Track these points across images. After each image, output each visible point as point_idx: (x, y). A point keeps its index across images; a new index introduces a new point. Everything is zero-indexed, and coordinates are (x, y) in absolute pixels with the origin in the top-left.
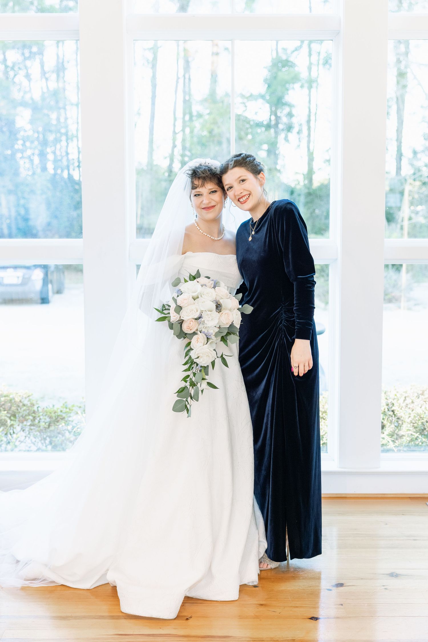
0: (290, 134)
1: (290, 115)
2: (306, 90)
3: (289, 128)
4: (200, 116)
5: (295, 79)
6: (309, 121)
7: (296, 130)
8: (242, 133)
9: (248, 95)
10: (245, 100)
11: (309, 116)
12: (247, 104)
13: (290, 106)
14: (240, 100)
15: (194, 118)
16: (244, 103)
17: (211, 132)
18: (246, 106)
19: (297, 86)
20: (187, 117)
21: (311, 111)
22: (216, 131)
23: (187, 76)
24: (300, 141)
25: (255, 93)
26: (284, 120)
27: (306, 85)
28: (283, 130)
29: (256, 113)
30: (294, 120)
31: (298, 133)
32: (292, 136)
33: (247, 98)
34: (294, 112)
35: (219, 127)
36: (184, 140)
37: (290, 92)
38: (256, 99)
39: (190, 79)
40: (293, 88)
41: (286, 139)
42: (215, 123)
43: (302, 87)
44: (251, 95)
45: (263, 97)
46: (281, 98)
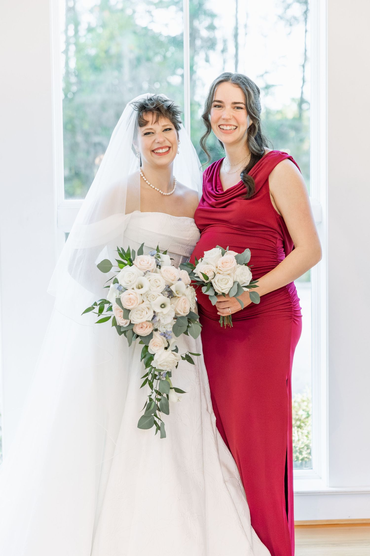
0: (211, 54)
1: (211, 28)
3: (211, 44)
4: (90, 30)
6: (236, 36)
7: (219, 46)
8: (151, 54)
10: (152, 8)
11: (236, 29)
12: (153, 13)
13: (213, 16)
16: (149, 12)
18: (151, 15)
20: (71, 32)
21: (239, 22)
22: (114, 50)
24: (224, 62)
26: (204, 33)
28: (202, 47)
29: (166, 25)
30: (218, 34)
31: (223, 51)
32: (214, 56)
33: (155, 5)
34: (216, 23)
35: (117, 45)
36: (67, 64)
38: (167, 7)
41: (207, 60)
46: (200, 5)
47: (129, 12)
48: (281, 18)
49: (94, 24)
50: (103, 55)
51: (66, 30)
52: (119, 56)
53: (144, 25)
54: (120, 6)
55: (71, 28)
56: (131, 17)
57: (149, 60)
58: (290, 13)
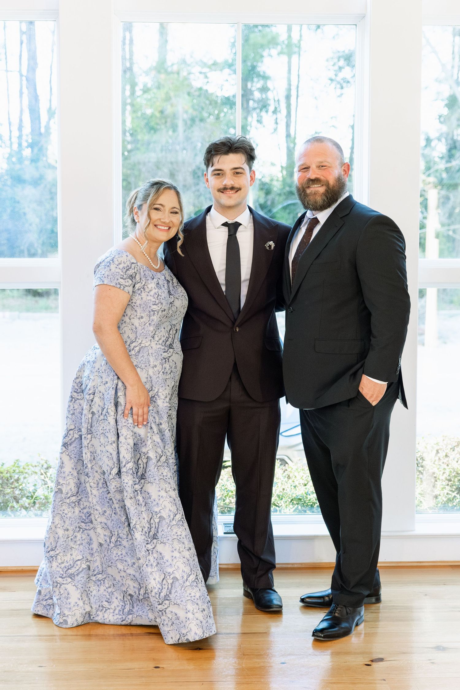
0: (263, 114)
1: (264, 89)
2: (285, 58)
3: (264, 106)
4: (146, 90)
5: (273, 42)
6: (288, 97)
7: (271, 108)
8: (205, 114)
9: (211, 62)
10: (206, 70)
11: (289, 90)
12: (208, 75)
13: (265, 78)
14: (198, 69)
15: (139, 93)
16: (205, 73)
17: (162, 112)
18: (206, 77)
19: (274, 52)
21: (292, 83)
22: (169, 110)
23: (128, 35)
24: (277, 123)
25: (220, 60)
26: (257, 95)
27: (285, 50)
28: (254, 109)
30: (270, 95)
31: (275, 112)
32: (267, 116)
33: (209, 67)
34: (269, 84)
35: (172, 105)
36: (124, 122)
37: (266, 60)
38: (221, 69)
39: (131, 41)
40: (270, 55)
41: (259, 121)
42: (168, 99)
43: (280, 53)
44: (215, 64)
45: (230, 66)
46: (254, 68)
47: (184, 73)
48: (331, 80)
49: (149, 85)
50: (158, 115)
51: (124, 90)
52: (174, 116)
53: (199, 86)
54: (175, 68)
55: (128, 87)
56: (186, 79)
57: (202, 120)
58: (341, 75)
